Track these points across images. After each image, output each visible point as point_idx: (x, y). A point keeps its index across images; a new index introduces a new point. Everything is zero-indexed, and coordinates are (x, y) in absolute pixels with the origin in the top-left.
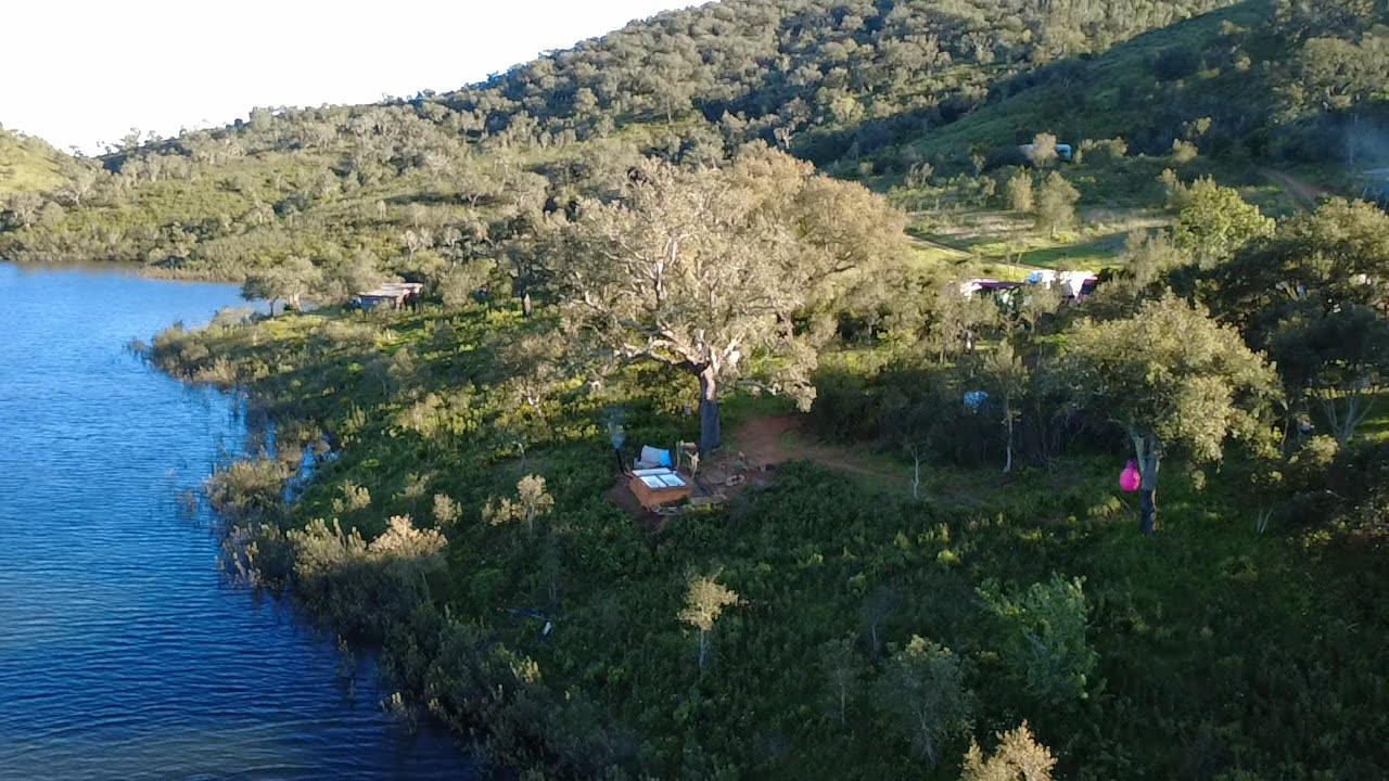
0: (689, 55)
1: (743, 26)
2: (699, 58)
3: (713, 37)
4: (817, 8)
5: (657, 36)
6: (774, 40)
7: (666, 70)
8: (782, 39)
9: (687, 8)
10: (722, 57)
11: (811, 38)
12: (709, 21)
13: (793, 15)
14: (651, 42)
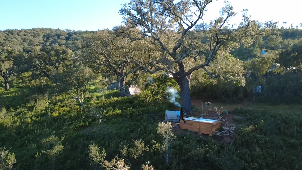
0: (18, 39)
1: (33, 35)
2: (22, 40)
3: (25, 36)
4: (53, 34)
5: (8, 35)
6: (42, 39)
7: (13, 42)
8: (44, 39)
9: (16, 29)
10: (29, 41)
11: (52, 39)
12: (24, 33)
13: (46, 34)
14: (7, 36)
